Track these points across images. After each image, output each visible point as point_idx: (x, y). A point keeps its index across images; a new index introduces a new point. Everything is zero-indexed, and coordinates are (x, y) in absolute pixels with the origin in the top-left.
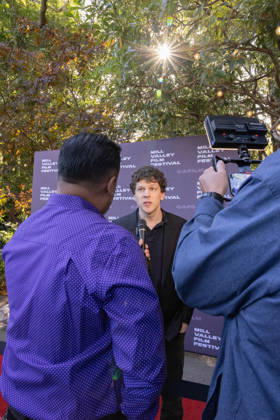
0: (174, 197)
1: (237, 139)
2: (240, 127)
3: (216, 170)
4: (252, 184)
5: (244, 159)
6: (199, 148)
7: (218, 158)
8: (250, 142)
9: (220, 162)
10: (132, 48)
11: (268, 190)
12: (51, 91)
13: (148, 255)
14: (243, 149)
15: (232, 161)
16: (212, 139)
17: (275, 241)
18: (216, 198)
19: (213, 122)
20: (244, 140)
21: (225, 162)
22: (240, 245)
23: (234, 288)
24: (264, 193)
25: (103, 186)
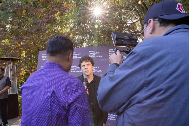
0: (99, 71)
1: (125, 42)
2: (127, 37)
3: (116, 54)
4: (132, 55)
5: (128, 50)
6: (110, 50)
7: (117, 50)
8: (131, 44)
9: (118, 51)
10: (81, 8)
11: (139, 57)
12: (48, 26)
13: (88, 93)
14: (128, 46)
15: (123, 51)
16: (115, 42)
17: (142, 79)
18: (116, 65)
19: (115, 35)
20: (128, 42)
21: (120, 51)
22: (127, 81)
23: (124, 101)
24: (138, 58)
25: (67, 57)
